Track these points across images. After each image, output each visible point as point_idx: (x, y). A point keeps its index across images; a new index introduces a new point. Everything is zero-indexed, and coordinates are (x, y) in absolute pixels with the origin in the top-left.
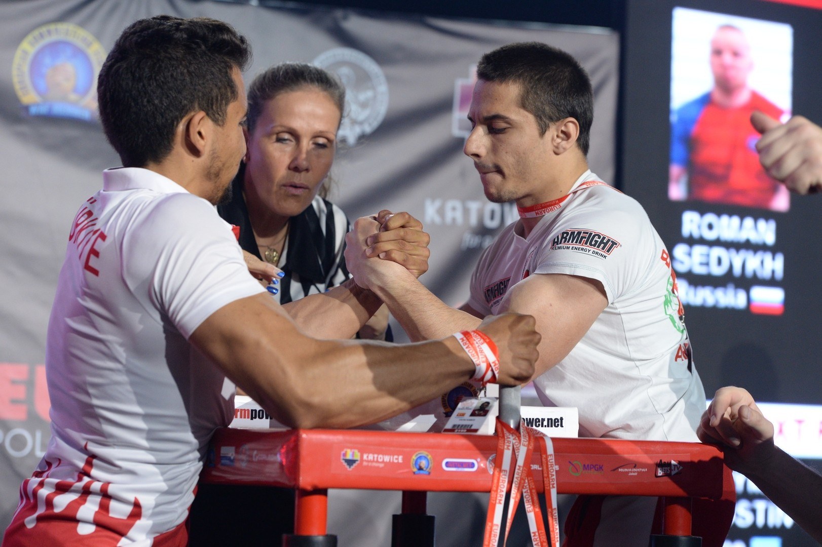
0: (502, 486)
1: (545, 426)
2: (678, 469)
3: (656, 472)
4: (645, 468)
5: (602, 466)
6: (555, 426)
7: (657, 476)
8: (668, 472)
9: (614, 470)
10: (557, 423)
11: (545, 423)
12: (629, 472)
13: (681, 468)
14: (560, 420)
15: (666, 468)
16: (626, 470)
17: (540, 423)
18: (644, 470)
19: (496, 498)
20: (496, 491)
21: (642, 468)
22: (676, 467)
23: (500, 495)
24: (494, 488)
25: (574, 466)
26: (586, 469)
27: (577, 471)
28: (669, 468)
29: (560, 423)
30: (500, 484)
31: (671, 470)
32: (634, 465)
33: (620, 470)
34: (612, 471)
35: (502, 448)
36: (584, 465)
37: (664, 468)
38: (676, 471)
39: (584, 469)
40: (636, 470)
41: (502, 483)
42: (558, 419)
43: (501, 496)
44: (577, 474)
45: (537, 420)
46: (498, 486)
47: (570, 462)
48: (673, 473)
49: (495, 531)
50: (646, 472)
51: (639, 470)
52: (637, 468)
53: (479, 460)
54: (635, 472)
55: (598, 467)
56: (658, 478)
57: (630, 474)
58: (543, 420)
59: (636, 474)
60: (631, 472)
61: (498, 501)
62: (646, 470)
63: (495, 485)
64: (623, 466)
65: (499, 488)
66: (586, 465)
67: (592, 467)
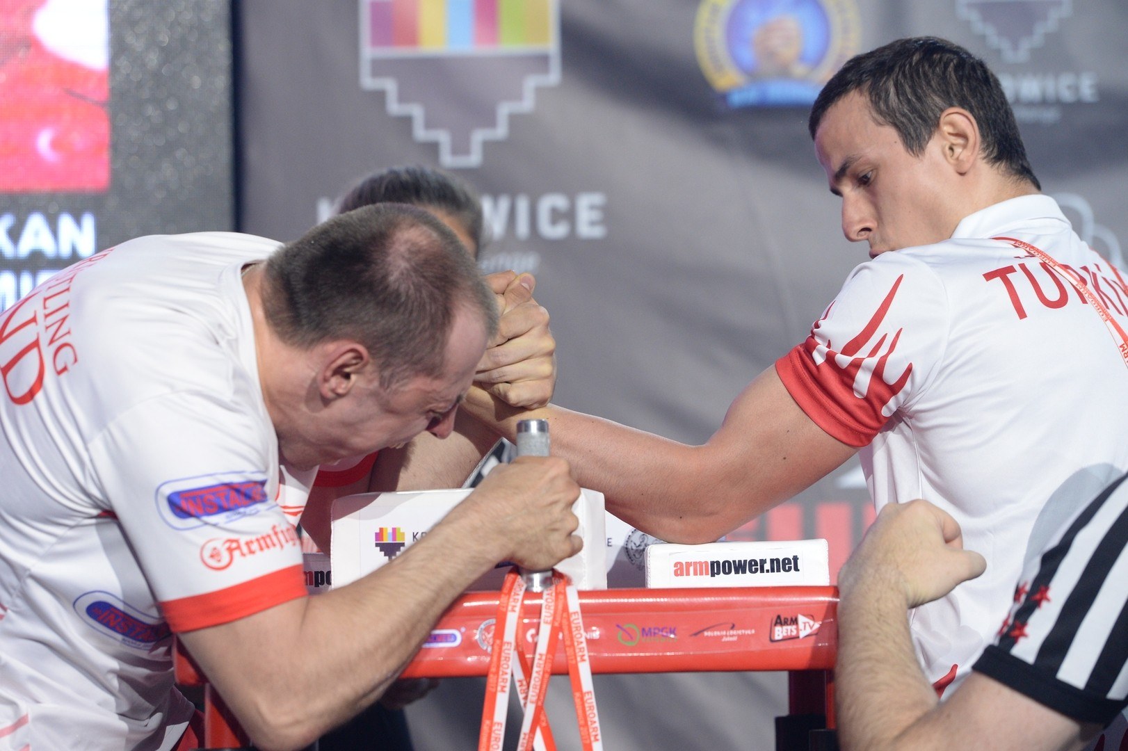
0: (505, 666)
1: (768, 571)
2: (811, 628)
3: (771, 632)
4: (751, 629)
5: (675, 629)
6: (785, 570)
7: (772, 641)
8: (794, 633)
9: (696, 634)
10: (787, 566)
11: (767, 566)
12: (721, 637)
13: (817, 626)
14: (792, 561)
15: (789, 627)
16: (717, 633)
17: (759, 567)
18: (748, 632)
19: (497, 683)
20: (497, 673)
21: (745, 628)
22: (807, 625)
23: (503, 679)
24: (493, 670)
25: (624, 630)
26: (647, 635)
27: (632, 638)
28: (793, 627)
29: (792, 565)
30: (502, 662)
31: (797, 629)
32: (731, 625)
33: (706, 634)
34: (691, 635)
35: (504, 610)
36: (644, 630)
37: (785, 627)
38: (808, 631)
39: (643, 635)
40: (732, 632)
41: (505, 662)
42: (789, 559)
43: (505, 680)
44: (631, 644)
45: (753, 563)
46: (498, 666)
47: (618, 626)
48: (802, 634)
49: (497, 732)
50: (751, 635)
51: (740, 632)
52: (739, 629)
53: (463, 630)
54: (733, 636)
55: (668, 630)
56: (775, 644)
57: (725, 639)
58: (763, 562)
59: (735, 639)
60: (726, 636)
61: (499, 688)
62: (753, 632)
63: (494, 664)
64: (713, 627)
65: (501, 669)
66: (647, 629)
67: (657, 631)
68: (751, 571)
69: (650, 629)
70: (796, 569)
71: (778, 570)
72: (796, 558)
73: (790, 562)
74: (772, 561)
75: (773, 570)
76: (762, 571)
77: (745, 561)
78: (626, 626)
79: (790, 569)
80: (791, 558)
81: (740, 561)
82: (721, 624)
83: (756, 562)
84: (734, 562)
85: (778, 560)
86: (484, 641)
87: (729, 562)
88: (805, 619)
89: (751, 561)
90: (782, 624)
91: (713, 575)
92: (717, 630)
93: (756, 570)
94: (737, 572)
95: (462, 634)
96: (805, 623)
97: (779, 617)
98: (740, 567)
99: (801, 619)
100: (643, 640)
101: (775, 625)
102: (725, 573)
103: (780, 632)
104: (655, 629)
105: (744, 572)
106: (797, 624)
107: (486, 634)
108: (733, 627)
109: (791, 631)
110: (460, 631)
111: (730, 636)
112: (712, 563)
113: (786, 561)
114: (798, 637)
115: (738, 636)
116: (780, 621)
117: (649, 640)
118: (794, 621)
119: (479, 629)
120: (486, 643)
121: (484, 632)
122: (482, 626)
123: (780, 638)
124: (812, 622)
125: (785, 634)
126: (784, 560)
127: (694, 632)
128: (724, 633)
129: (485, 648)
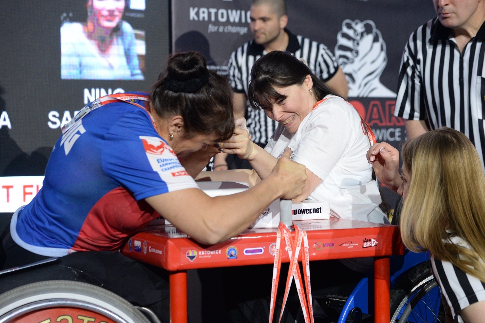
68: (307, 213)
69: (326, 244)
70: (321, 212)
71: (315, 213)
72: (320, 208)
73: (319, 210)
74: (313, 209)
75: (313, 213)
76: (310, 213)
77: (305, 210)
78: (318, 243)
79: (319, 212)
80: (319, 208)
81: (303, 210)
82: (347, 242)
83: (308, 209)
84: (302, 210)
85: (315, 209)
86: (271, 251)
87: (300, 210)
88: (374, 240)
89: (307, 209)
90: (366, 242)
91: (295, 215)
92: (346, 244)
93: (308, 212)
94: (302, 213)
95: (264, 249)
96: (373, 241)
97: (366, 239)
98: (303, 212)
99: (373, 240)
100: (324, 248)
101: (364, 242)
102: (299, 214)
103: (366, 244)
104: (327, 244)
105: (305, 213)
106: (371, 242)
107: (272, 249)
108: (351, 243)
109: (369, 244)
110: (263, 248)
111: (351, 246)
112: (295, 210)
113: (318, 209)
114: (371, 246)
115: (353, 246)
116: (366, 241)
117: (325, 248)
118: (370, 241)
119: (270, 247)
120: (272, 252)
121: (271, 248)
122: (271, 246)
123: (366, 247)
124: (375, 241)
125: (367, 245)
126: (317, 209)
127: (340, 244)
128: (349, 245)
129: (271, 254)
